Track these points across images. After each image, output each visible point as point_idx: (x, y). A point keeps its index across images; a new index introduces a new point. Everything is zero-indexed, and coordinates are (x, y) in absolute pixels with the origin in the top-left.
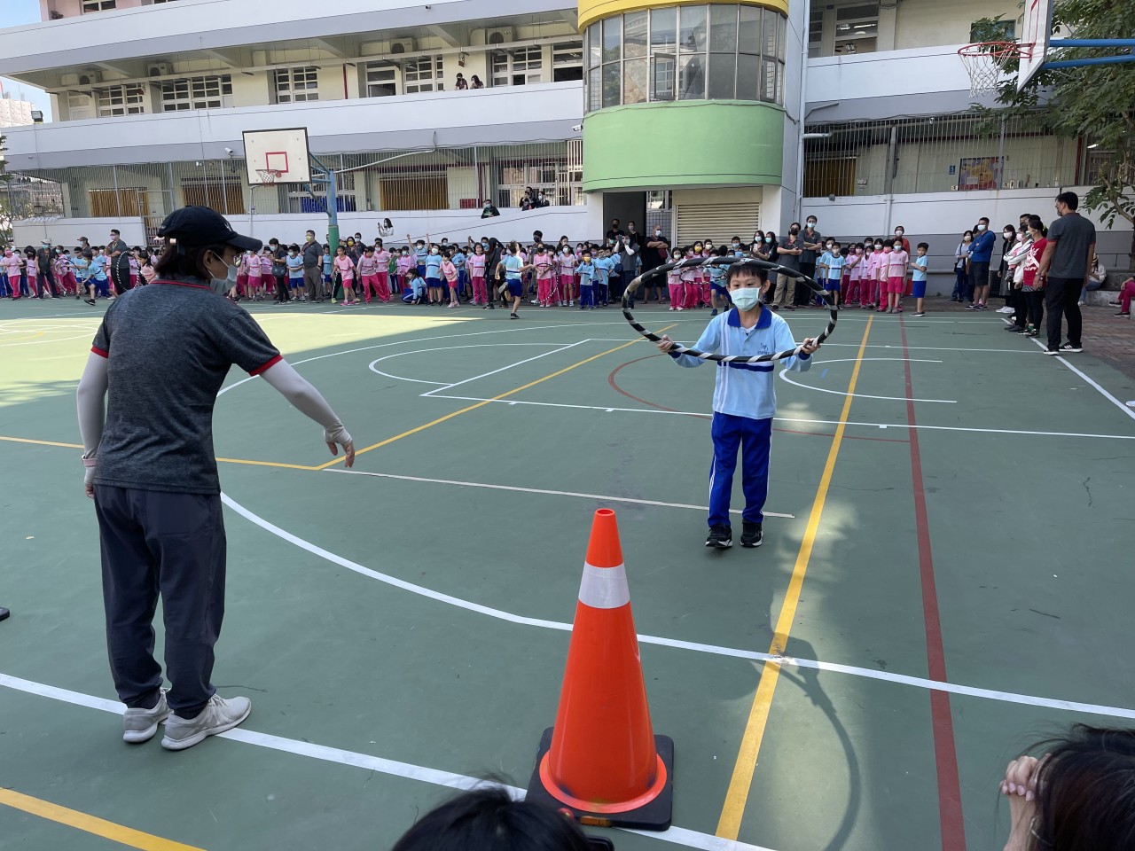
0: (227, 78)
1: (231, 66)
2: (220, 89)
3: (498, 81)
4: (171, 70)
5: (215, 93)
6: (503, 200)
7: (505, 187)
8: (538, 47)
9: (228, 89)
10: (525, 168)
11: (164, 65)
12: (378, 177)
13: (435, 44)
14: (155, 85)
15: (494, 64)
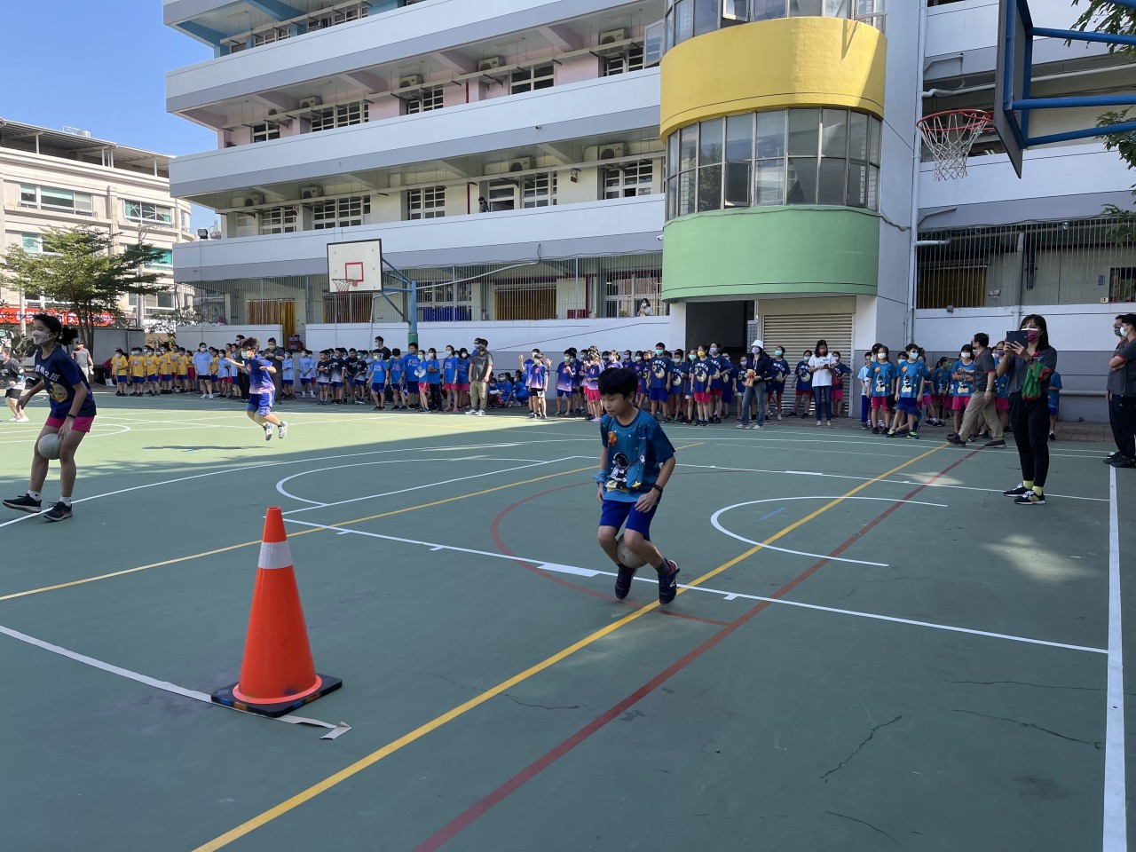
0: (367, 199)
1: (370, 188)
2: (361, 209)
3: (610, 196)
4: (322, 194)
5: (358, 213)
6: (611, 311)
7: (613, 298)
8: (649, 161)
9: (367, 209)
10: (633, 280)
11: (315, 188)
12: (493, 288)
13: (550, 162)
14: (307, 207)
15: (606, 179)
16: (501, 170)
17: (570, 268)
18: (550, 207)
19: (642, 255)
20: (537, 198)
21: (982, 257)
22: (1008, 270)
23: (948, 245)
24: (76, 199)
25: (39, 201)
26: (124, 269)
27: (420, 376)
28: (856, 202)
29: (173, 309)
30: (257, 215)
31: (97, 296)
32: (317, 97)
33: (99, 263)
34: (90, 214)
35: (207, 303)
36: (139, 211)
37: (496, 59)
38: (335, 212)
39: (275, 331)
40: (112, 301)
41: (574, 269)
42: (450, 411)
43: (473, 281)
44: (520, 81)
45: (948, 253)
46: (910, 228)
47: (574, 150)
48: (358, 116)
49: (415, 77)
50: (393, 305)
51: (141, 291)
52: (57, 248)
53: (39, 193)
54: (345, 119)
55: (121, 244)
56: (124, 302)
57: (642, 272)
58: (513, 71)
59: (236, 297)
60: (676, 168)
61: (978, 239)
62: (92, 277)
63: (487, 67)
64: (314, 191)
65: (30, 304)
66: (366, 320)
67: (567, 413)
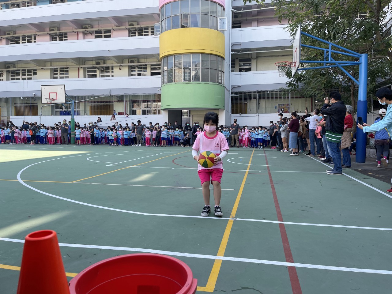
0: (35, 70)
1: (37, 66)
2: (32, 74)
3: (132, 75)
4: (14, 67)
5: (30, 75)
6: (134, 113)
7: (134, 109)
8: (146, 65)
9: (35, 74)
10: (141, 103)
11: (12, 65)
13: (111, 62)
14: (8, 72)
15: (131, 70)
16: (92, 64)
20: (105, 74)
21: (245, 100)
22: (252, 104)
32: (14, 31)
44: (98, 34)
45: (239, 98)
46: (230, 91)
47: (120, 59)
48: (31, 40)
49: (56, 28)
54: (25, 40)
63: (86, 28)
66: (36, 115)
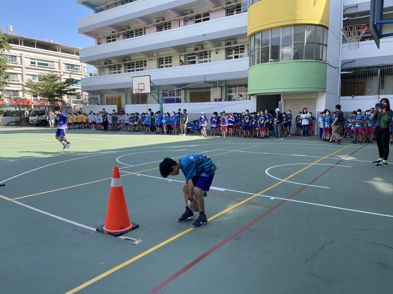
1: (146, 58)
3: (230, 58)
4: (130, 60)
5: (142, 66)
6: (230, 99)
7: (230, 94)
8: (243, 46)
9: (145, 65)
10: (237, 88)
11: (128, 58)
12: (188, 92)
13: (208, 47)
14: (125, 65)
15: (228, 53)
16: (191, 50)
17: (215, 84)
18: (208, 63)
19: (241, 79)
20: (204, 60)
21: (365, 77)
22: (374, 82)
23: (352, 73)
24: (49, 63)
25: (36, 64)
26: (65, 87)
27: (164, 122)
28: (318, 59)
29: (81, 100)
30: (108, 68)
31: (56, 96)
32: (128, 26)
33: (57, 85)
34: (53, 68)
35: (92, 98)
36: (69, 67)
37: (190, 11)
38: (135, 66)
39: (115, 107)
40: (61, 98)
41: (217, 84)
42: (174, 134)
43: (181, 89)
44: (198, 19)
45: (352, 76)
46: (338, 67)
47: (217, 42)
48: (142, 33)
49: (161, 19)
50: (154, 98)
51: (71, 94)
52: (43, 80)
53: (37, 62)
54: (138, 34)
55: (64, 78)
56: (65, 98)
57: (241, 85)
58: (195, 15)
59: (102, 96)
60: (253, 48)
61: (363, 71)
62: (55, 90)
63: (186, 14)
64: (127, 59)
65: (34, 99)
66: (145, 103)
67: (214, 135)
